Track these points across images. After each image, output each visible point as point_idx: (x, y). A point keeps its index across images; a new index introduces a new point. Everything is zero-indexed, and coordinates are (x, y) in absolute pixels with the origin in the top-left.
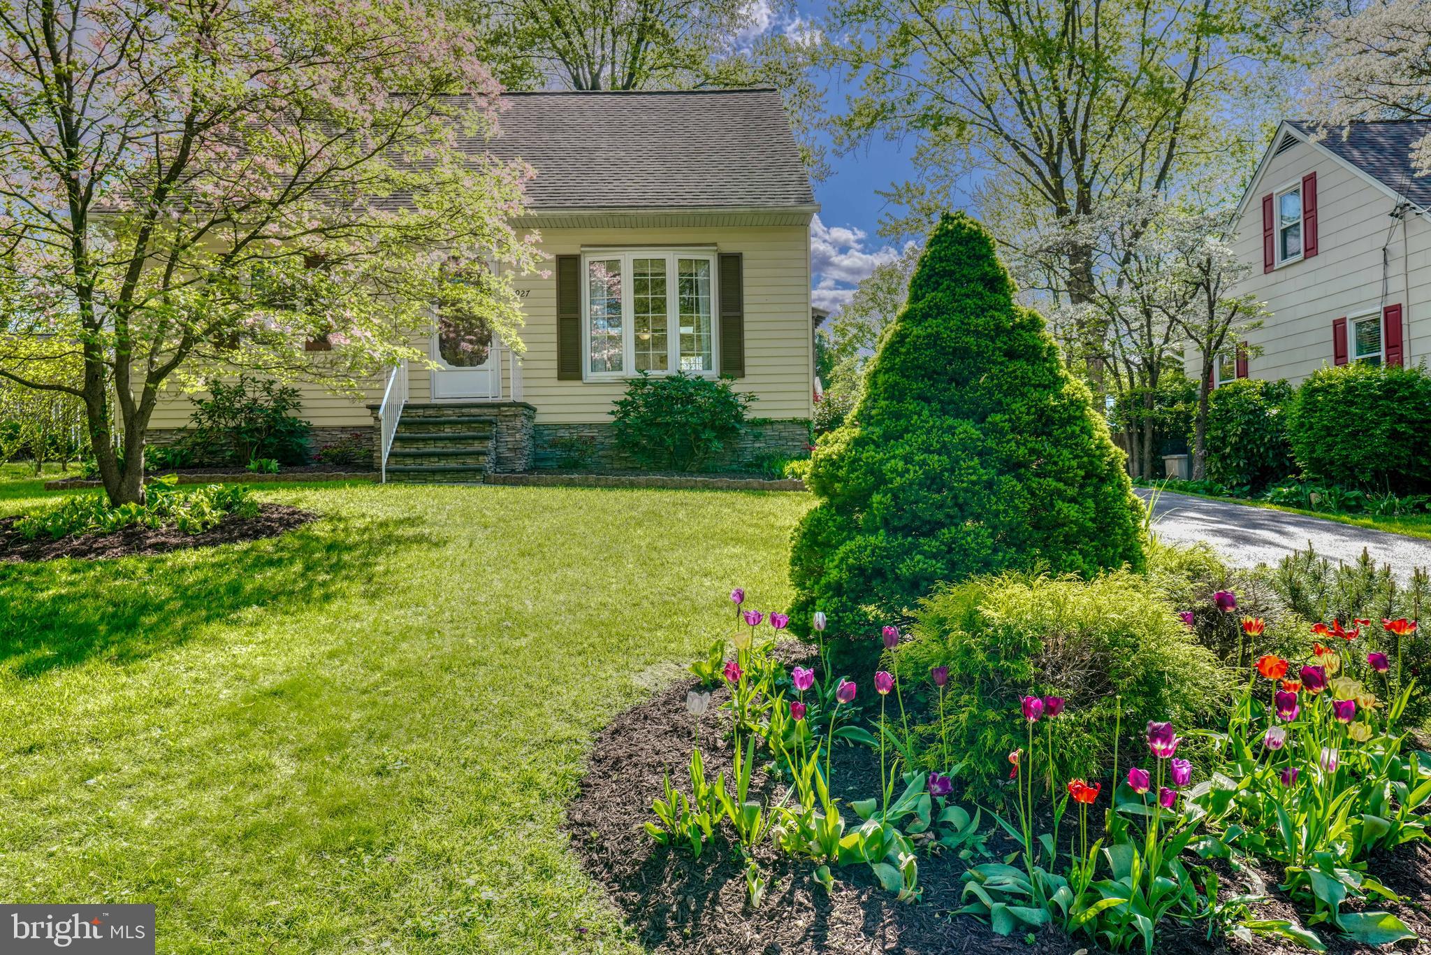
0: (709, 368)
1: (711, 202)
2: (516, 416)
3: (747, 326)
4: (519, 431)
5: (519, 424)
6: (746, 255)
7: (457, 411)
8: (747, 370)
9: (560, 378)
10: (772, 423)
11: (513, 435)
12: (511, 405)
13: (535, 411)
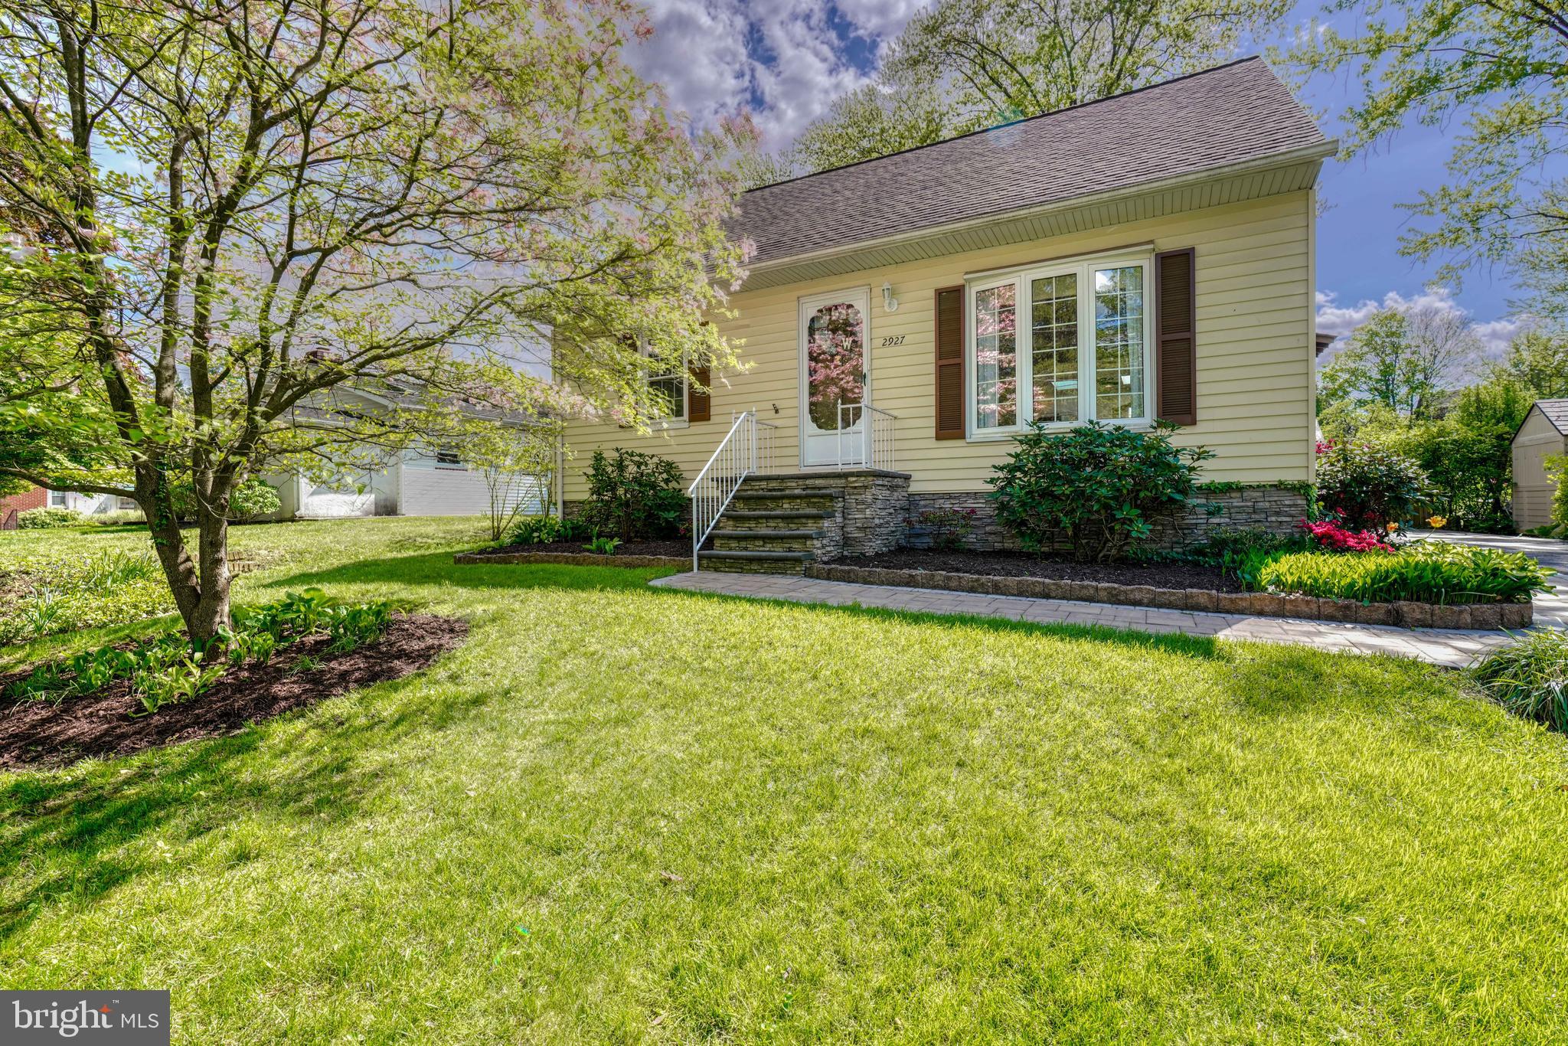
0: (1141, 414)
1: (1142, 178)
2: (866, 487)
3: (1200, 352)
4: (869, 506)
5: (869, 497)
6: (1200, 250)
7: (801, 482)
8: (1201, 415)
9: (939, 437)
10: (1240, 489)
11: (862, 511)
12: (859, 474)
13: (907, 478)
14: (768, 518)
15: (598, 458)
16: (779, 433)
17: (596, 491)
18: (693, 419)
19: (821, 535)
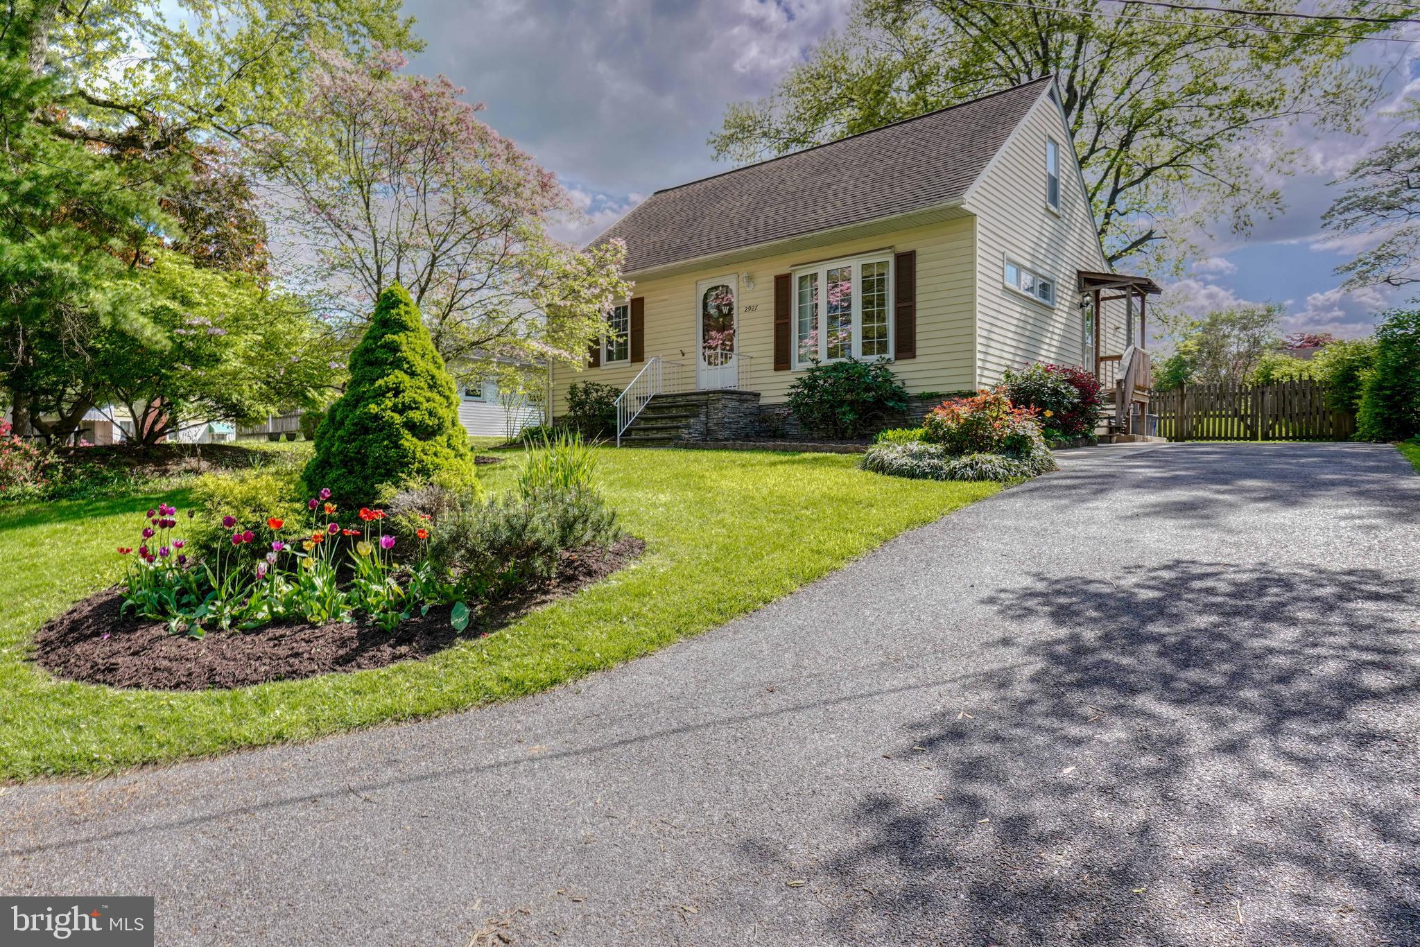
0: (887, 352)
2: (719, 399)
3: (918, 314)
4: (720, 411)
5: (720, 405)
6: (919, 252)
8: (918, 352)
9: (776, 369)
12: (714, 392)
13: (757, 395)
14: (662, 418)
15: (573, 388)
16: (684, 369)
17: (572, 408)
18: (633, 361)
19: (688, 427)
